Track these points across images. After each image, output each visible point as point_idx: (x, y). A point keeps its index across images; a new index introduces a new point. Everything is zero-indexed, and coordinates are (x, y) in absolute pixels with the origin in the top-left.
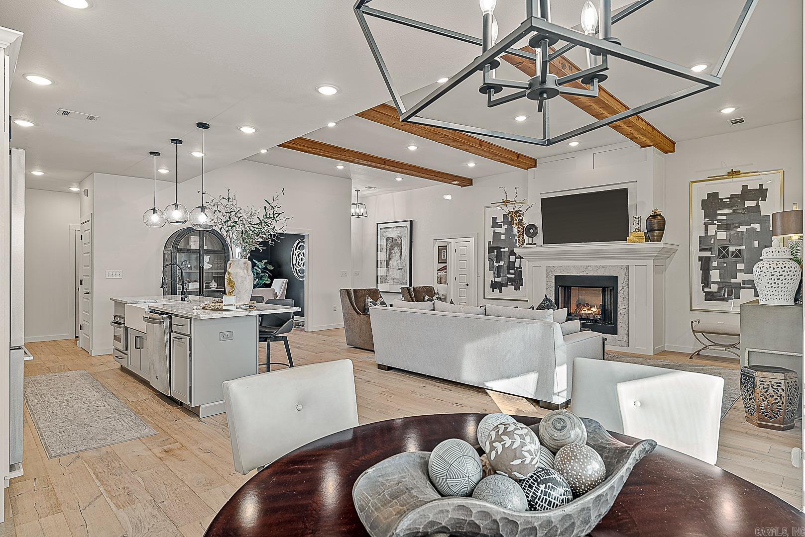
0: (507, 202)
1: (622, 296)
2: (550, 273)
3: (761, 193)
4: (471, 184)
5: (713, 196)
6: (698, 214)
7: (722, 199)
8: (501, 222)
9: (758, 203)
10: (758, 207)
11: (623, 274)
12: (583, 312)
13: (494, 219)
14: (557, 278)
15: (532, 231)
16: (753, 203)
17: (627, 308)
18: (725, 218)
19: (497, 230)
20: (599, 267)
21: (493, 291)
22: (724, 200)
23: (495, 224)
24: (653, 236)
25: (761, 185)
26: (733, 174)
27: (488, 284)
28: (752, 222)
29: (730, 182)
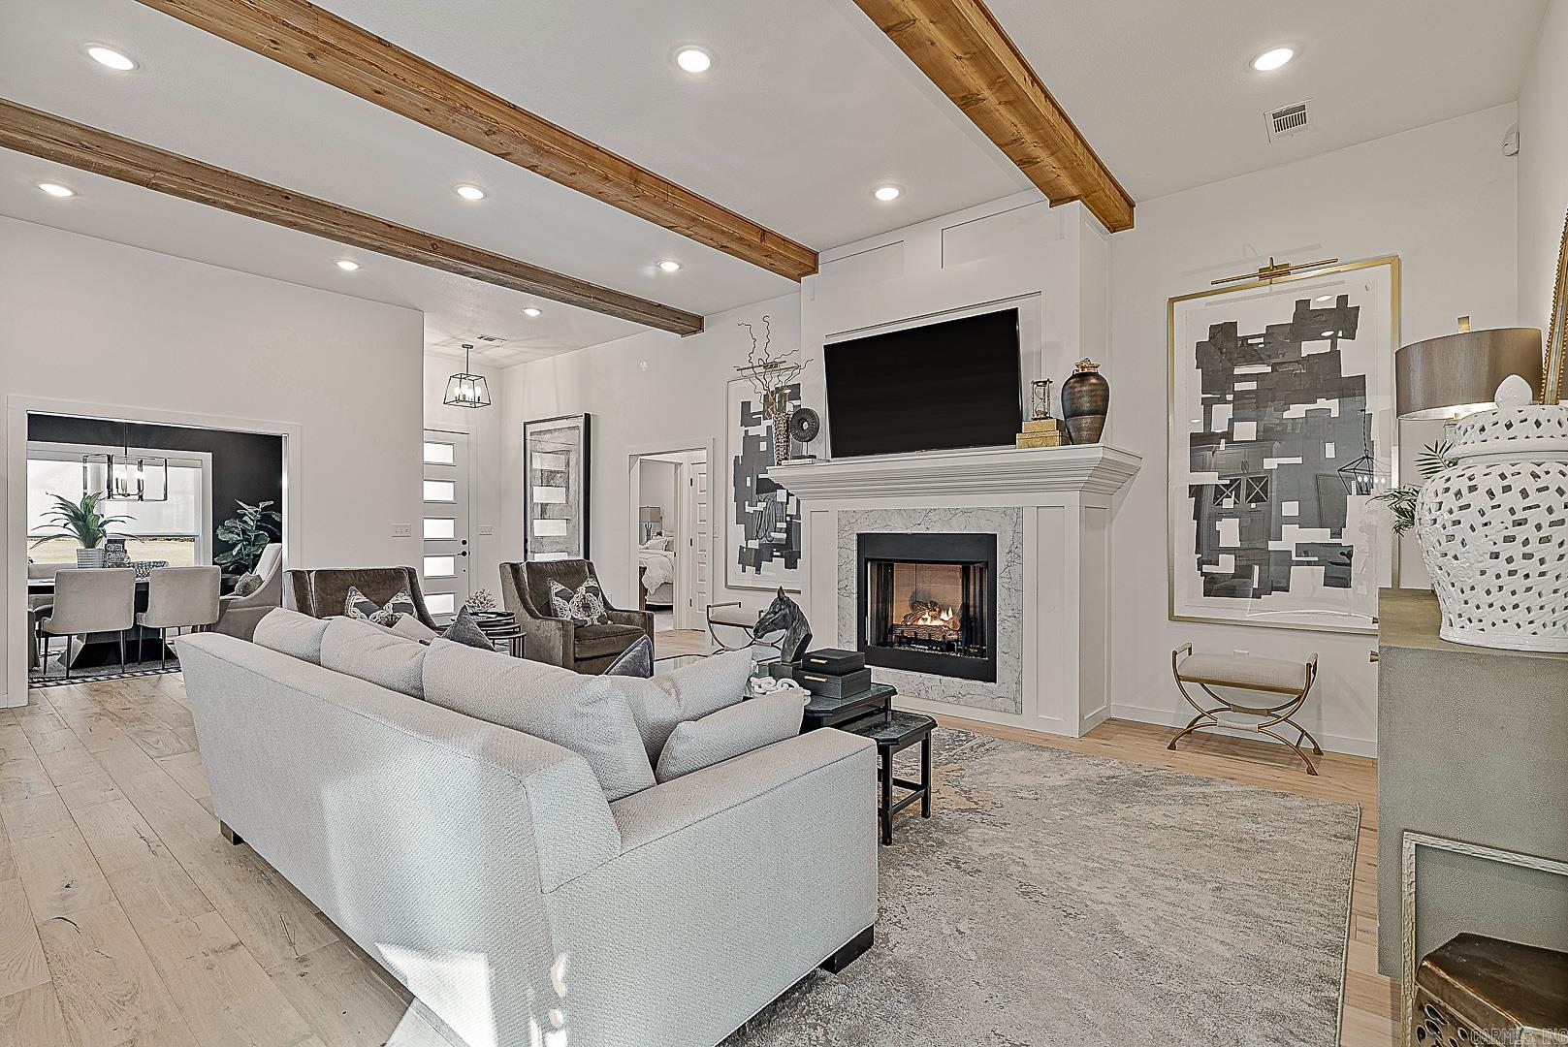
0: (771, 366)
1: (1007, 586)
2: (847, 528)
3: (1344, 318)
4: (701, 328)
5: (1224, 332)
6: (1189, 378)
7: (1246, 338)
8: (759, 413)
9: (1334, 344)
10: (1334, 355)
11: (1009, 529)
12: (921, 622)
13: (746, 405)
14: (862, 538)
15: (805, 425)
16: (1321, 347)
17: (1018, 615)
18: (1252, 386)
19: (753, 431)
20: (954, 513)
21: (744, 571)
22: (1250, 341)
23: (747, 417)
24: (1079, 429)
25: (1342, 300)
26: (1273, 272)
27: (734, 556)
28: (1319, 395)
29: (1266, 295)
